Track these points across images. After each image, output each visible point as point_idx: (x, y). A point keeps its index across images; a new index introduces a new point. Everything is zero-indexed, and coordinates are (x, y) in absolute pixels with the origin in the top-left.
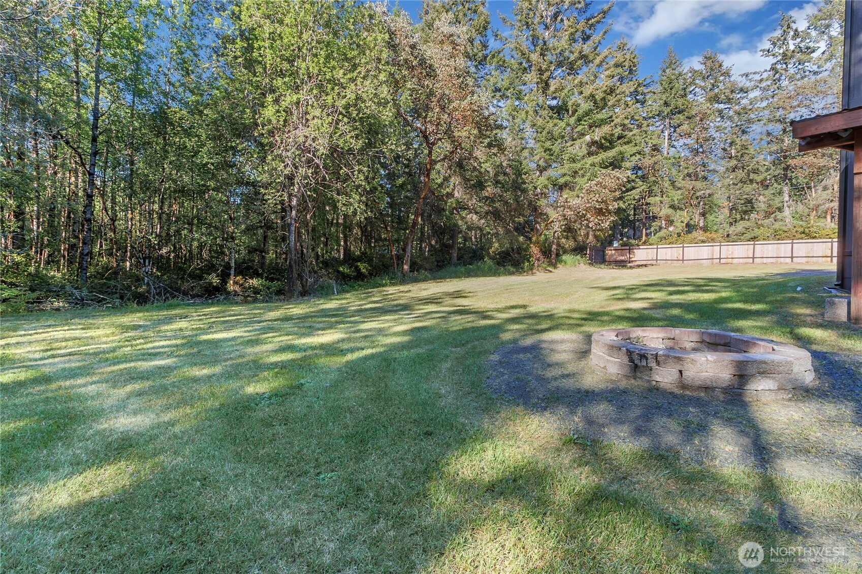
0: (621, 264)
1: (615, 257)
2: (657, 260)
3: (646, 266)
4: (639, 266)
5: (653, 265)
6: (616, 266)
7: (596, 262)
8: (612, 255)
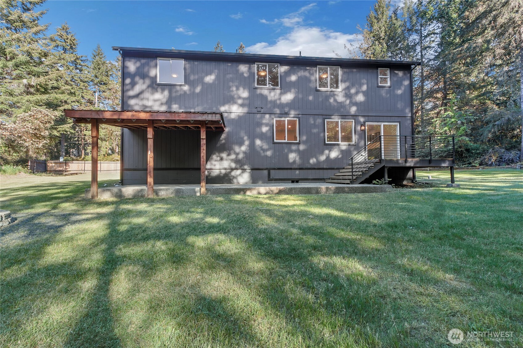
0: (59, 173)
1: (54, 168)
2: (84, 170)
3: (76, 174)
4: (72, 174)
5: (81, 174)
6: (55, 174)
7: (38, 172)
8: (52, 167)
